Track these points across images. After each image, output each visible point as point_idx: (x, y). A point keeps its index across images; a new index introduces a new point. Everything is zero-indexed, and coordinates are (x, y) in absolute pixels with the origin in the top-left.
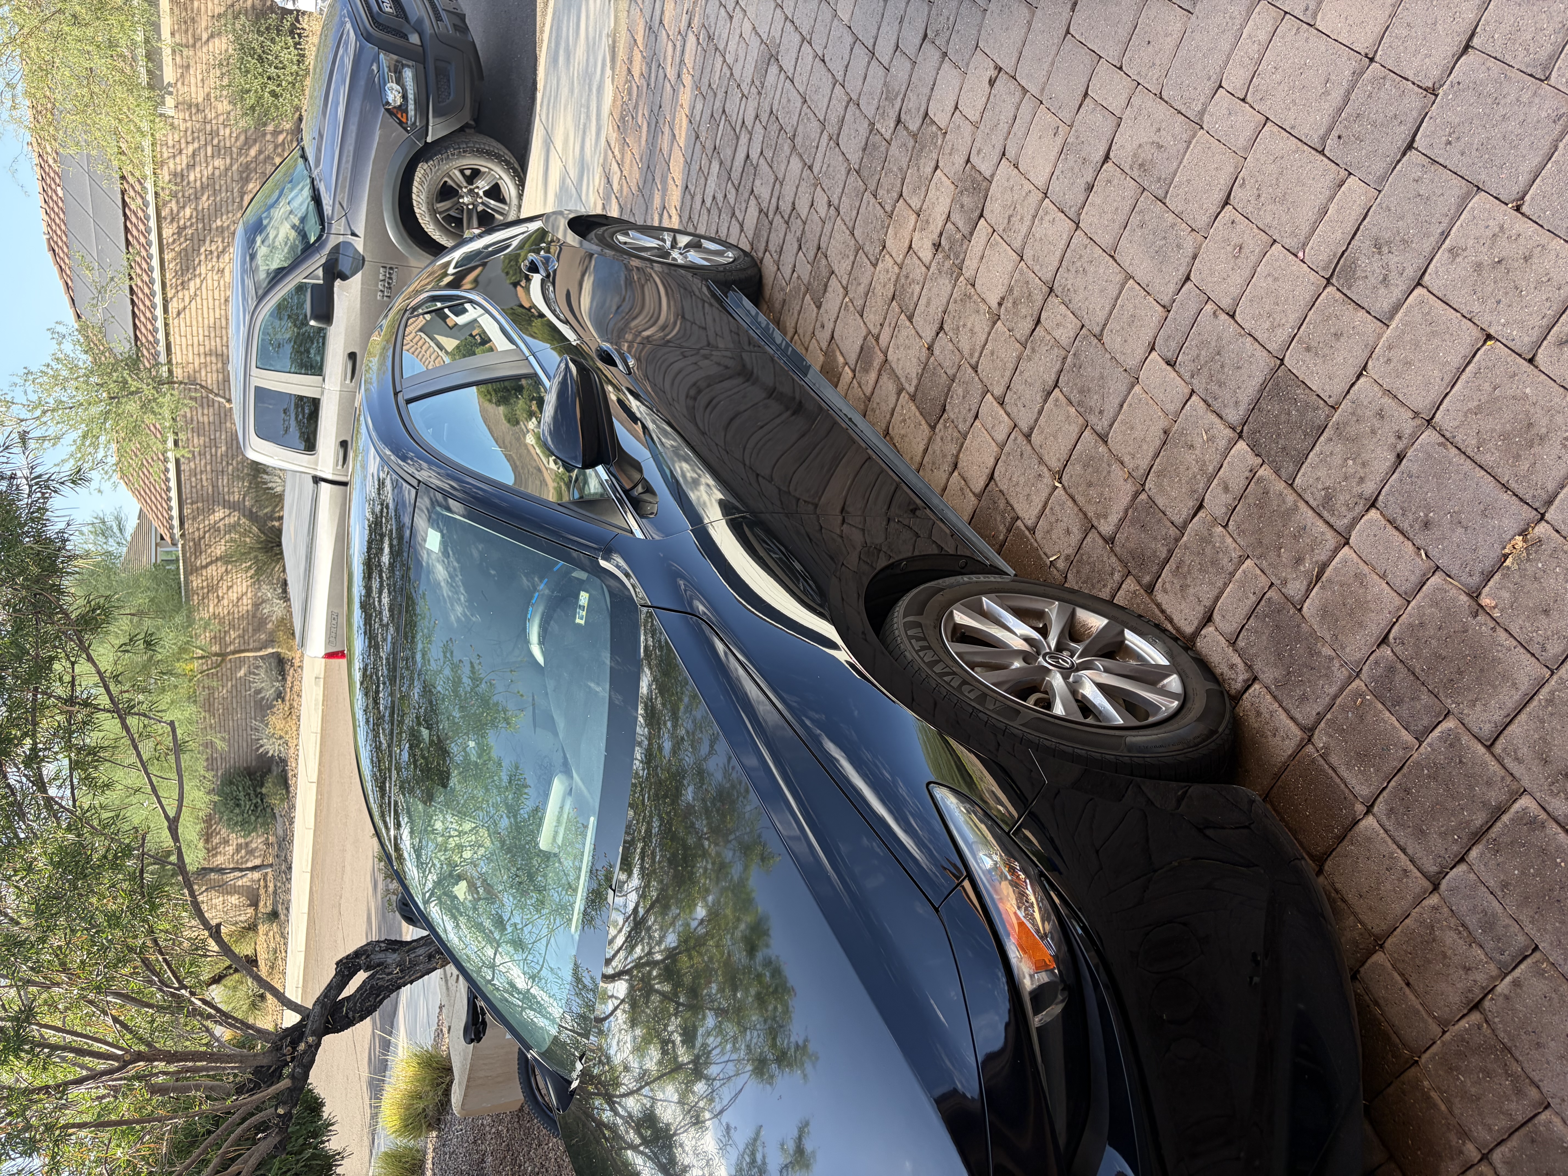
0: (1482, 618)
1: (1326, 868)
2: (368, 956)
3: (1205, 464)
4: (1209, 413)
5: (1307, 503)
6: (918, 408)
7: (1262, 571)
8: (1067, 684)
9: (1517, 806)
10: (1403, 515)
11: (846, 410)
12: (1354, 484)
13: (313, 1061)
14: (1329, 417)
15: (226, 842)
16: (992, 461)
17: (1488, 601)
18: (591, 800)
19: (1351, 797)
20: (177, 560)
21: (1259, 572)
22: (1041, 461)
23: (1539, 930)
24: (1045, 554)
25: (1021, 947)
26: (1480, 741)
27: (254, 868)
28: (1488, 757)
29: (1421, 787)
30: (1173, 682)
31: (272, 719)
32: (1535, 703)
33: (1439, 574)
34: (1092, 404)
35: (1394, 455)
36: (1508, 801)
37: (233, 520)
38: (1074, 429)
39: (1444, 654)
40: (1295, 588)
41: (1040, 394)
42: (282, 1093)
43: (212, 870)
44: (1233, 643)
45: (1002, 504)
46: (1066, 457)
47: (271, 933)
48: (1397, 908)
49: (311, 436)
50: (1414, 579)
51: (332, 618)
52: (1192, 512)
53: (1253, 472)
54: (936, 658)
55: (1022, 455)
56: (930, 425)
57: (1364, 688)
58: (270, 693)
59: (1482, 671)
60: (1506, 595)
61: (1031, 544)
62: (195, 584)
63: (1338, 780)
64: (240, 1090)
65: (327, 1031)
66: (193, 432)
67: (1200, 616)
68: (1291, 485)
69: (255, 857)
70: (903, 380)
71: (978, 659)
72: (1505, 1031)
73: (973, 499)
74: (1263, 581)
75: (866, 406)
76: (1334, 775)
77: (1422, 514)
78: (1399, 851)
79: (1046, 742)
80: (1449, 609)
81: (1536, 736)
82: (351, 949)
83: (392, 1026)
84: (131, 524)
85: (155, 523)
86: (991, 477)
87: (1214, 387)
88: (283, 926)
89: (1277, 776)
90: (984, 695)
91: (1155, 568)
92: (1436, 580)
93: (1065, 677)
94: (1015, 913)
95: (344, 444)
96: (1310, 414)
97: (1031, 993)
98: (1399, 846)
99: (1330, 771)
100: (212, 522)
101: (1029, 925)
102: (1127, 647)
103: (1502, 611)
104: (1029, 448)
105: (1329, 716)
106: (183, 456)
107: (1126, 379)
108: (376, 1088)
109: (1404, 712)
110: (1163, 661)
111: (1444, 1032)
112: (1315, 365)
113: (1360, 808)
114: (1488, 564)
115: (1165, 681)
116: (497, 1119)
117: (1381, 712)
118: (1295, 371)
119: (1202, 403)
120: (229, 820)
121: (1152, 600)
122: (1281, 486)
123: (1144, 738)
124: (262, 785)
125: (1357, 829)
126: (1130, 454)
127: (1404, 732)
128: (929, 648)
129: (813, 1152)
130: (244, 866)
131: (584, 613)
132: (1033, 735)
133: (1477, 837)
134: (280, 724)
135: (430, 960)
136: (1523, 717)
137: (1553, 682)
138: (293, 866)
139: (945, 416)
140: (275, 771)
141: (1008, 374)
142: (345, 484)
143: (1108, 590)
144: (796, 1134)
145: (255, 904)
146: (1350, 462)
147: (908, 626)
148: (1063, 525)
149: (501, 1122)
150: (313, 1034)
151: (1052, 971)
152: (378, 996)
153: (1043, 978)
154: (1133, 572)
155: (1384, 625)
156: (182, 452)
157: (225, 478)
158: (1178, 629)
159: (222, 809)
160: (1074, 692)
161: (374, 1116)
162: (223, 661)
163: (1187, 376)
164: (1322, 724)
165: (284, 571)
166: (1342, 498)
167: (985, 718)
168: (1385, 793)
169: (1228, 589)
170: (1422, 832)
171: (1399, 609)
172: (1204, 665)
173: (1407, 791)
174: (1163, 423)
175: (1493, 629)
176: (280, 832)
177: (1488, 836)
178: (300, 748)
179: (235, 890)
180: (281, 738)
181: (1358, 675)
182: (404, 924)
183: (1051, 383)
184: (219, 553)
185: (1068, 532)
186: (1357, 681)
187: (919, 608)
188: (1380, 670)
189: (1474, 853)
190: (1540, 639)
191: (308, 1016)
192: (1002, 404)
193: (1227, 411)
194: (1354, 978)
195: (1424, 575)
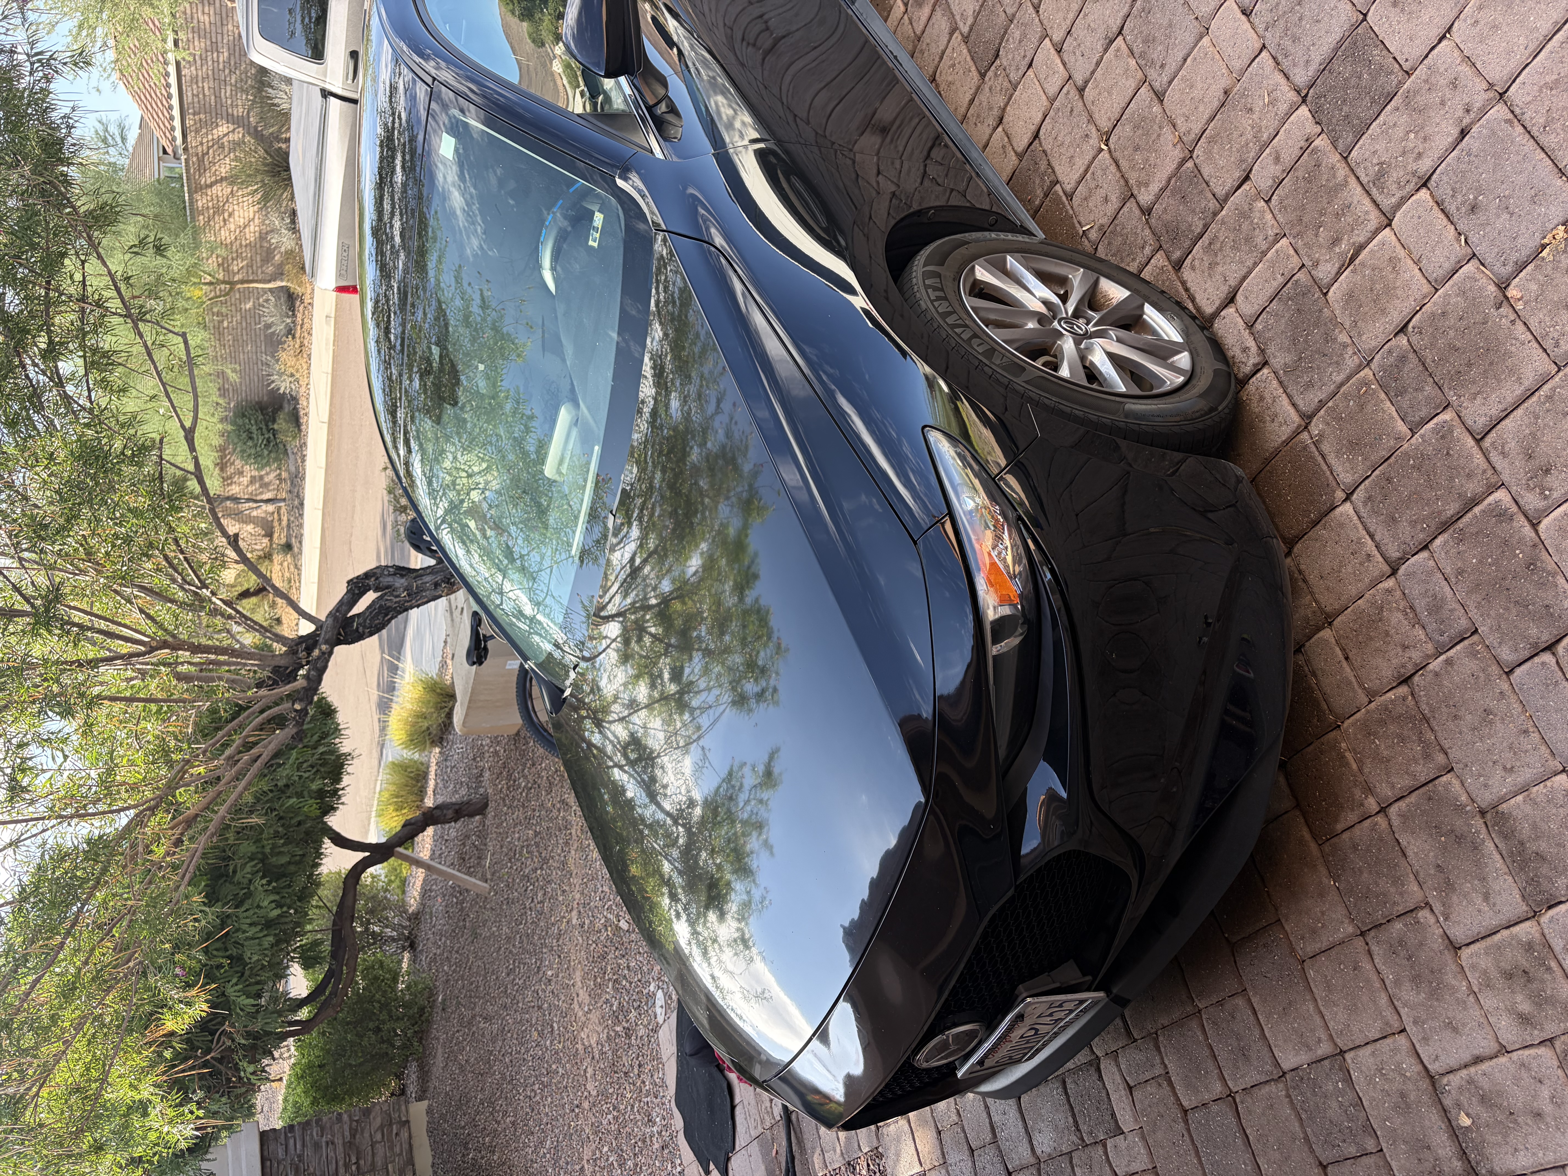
0: (1504, 310)
1: (1295, 550)
2: (377, 579)
3: (1260, 131)
4: (1276, 73)
5: (1358, 178)
6: (969, 51)
7: (1296, 251)
8: (1078, 349)
9: (1491, 499)
10: (1453, 196)
11: (893, 46)
12: (1410, 161)
13: (325, 667)
14: (1401, 83)
15: (241, 473)
16: (1040, 116)
17: (1515, 292)
18: (595, 429)
19: (1334, 483)
20: (181, 178)
21: (1292, 252)
22: (1091, 119)
23: (1482, 616)
24: (1079, 223)
25: (990, 583)
26: (1471, 434)
27: (268, 501)
28: (1475, 450)
29: (1404, 476)
30: (1183, 359)
31: (283, 356)
32: (1534, 399)
33: (1474, 262)
34: (1155, 56)
35: (1458, 130)
36: (1483, 493)
37: (237, 136)
38: (1132, 84)
39: (1458, 344)
40: (1325, 271)
41: (1102, 42)
42: (297, 691)
43: (228, 498)
44: (1250, 326)
45: (1043, 165)
46: (1117, 116)
47: (285, 564)
48: (1353, 590)
49: (320, 46)
50: (1448, 266)
51: (343, 249)
52: (1236, 184)
53: (1309, 141)
54: (950, 309)
55: (1072, 111)
56: (980, 72)
57: (1372, 377)
58: (280, 328)
59: (1491, 364)
60: (1534, 287)
61: (1067, 212)
62: (200, 204)
63: (1325, 468)
64: (259, 685)
65: (339, 642)
66: (193, 32)
67: (1223, 296)
68: (1346, 158)
69: (269, 491)
70: (958, 18)
71: (992, 317)
72: (1428, 704)
73: (1014, 158)
74: (1295, 262)
75: (915, 47)
76: (1322, 462)
77: (1471, 197)
78: (1367, 537)
79: (1046, 401)
80: (1474, 299)
81: (1527, 431)
82: (360, 571)
83: (399, 653)
84: (133, 135)
85: (157, 133)
86: (1036, 136)
87: (1287, 43)
88: (297, 557)
89: (1268, 461)
90: (993, 350)
91: (1188, 243)
92: (1470, 268)
93: (1077, 343)
94: (990, 554)
95: (354, 55)
96: (1382, 79)
97: (992, 623)
98: (1369, 533)
99: (1320, 459)
100: (215, 137)
101: (1001, 567)
102: (1145, 321)
103: (1525, 303)
104: (1080, 104)
105: (1330, 404)
106: (184, 59)
107: (1195, 28)
108: (384, 706)
109: (1404, 401)
110: (1177, 338)
111: (1370, 702)
112: (1399, 23)
113: (1340, 495)
114: (1525, 253)
115: (1176, 358)
116: (496, 740)
117: (1382, 401)
118: (1376, 29)
119: (1271, 61)
120: (243, 451)
121: (1179, 278)
122: (1335, 158)
123: (1144, 407)
124: (274, 421)
125: (1332, 515)
126: (1184, 115)
127: (1400, 422)
128: (945, 298)
129: (780, 774)
130: (259, 498)
131: (598, 235)
132: (1034, 392)
133: (1444, 527)
134: (291, 362)
135: (436, 588)
136: (1520, 412)
137: (1557, 379)
138: (305, 502)
139: (998, 62)
140: (287, 408)
141: (1071, 16)
142: (354, 101)
143: (1136, 264)
144: (766, 758)
145: (270, 535)
146: (1412, 136)
147: (926, 275)
148: (1102, 192)
149: (498, 743)
150: (326, 642)
151: (1015, 606)
152: (387, 615)
153: (1006, 611)
154: (1164, 246)
155: (1407, 312)
156: (181, 55)
157: (228, 88)
158: (1198, 309)
159: (236, 440)
160: (1083, 358)
161: (383, 729)
162: (231, 289)
163: (1261, 28)
164: (1322, 412)
165: (292, 198)
166: (1395, 175)
167: (990, 372)
168: (1367, 482)
169: (1257, 269)
170: (1394, 519)
171: (1425, 297)
172: (1217, 347)
173: (1389, 480)
174: (1224, 82)
175: (1513, 322)
176: (292, 469)
177: (1456, 526)
178: (311, 386)
179: (249, 520)
180: (292, 375)
181: (1368, 364)
182: (413, 552)
183: (1115, 30)
184: (223, 170)
185: (1106, 200)
186: (1367, 370)
187: (941, 259)
188: (1392, 359)
189: (1438, 542)
190: (1556, 335)
191: (321, 627)
192: (1059, 52)
193: (1296, 71)
194: (1298, 651)
195: (1459, 262)
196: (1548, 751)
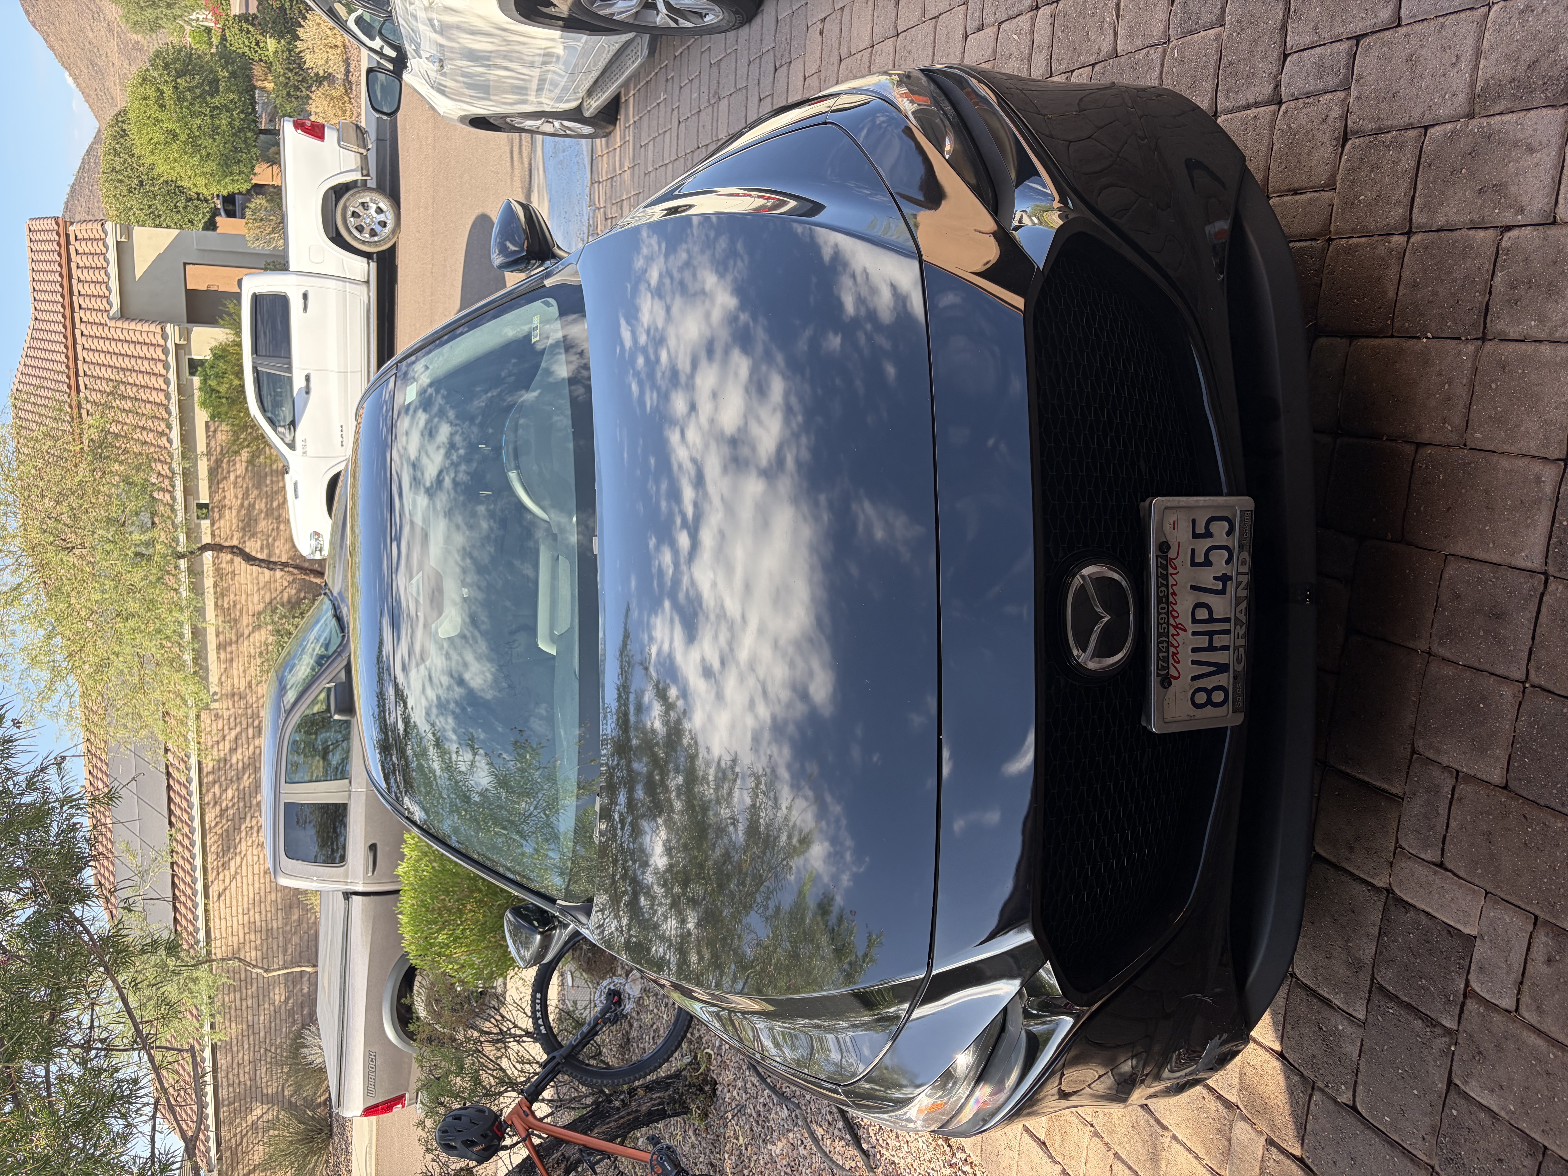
23: (1351, 24)
37: (271, 1115)
40: (1107, 47)
66: (230, 1016)
72: (1370, 122)
95: (373, 848)
133: (1285, 26)
189: (1289, 39)
196: (1468, 13)
